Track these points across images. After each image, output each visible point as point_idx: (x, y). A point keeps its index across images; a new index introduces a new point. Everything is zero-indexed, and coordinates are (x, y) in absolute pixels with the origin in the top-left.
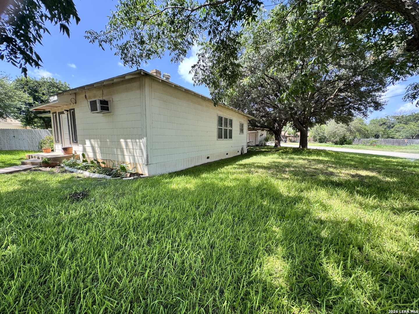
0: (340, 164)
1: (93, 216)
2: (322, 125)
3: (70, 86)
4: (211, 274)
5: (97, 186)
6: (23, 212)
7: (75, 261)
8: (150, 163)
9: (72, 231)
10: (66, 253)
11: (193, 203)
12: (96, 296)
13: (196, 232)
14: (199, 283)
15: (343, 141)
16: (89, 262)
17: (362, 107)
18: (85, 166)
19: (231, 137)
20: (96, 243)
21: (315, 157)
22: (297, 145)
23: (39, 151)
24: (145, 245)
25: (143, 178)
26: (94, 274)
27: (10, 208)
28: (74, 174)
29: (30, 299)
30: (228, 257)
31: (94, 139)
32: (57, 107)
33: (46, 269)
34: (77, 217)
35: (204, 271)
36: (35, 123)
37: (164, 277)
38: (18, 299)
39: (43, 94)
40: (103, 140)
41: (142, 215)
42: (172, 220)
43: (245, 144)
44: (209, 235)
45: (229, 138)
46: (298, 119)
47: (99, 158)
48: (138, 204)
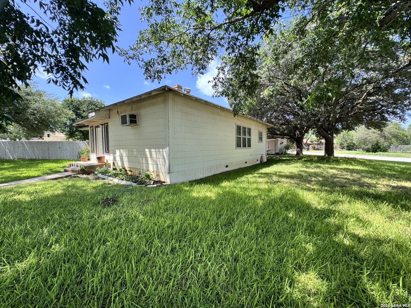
0: (375, 173)
1: (122, 221)
2: (350, 132)
3: (105, 104)
4: (236, 289)
5: (125, 192)
6: (64, 215)
7: (106, 265)
8: (171, 171)
9: (104, 235)
10: (98, 255)
11: (214, 212)
12: (125, 301)
13: (219, 243)
14: (224, 299)
15: (376, 148)
16: (118, 266)
17: (398, 111)
18: (115, 174)
19: (249, 146)
20: (124, 248)
21: (344, 166)
22: (322, 153)
23: (78, 160)
24: (169, 253)
25: (165, 185)
26: (123, 279)
27: (54, 210)
28: (105, 180)
29: (68, 298)
30: (254, 272)
31: (123, 149)
32: (94, 122)
33: (82, 270)
34: (108, 221)
35: (228, 286)
36: (76, 135)
37: (188, 288)
38: (59, 296)
39: (84, 111)
40: (130, 150)
41: (165, 222)
42: (194, 229)
43: (264, 153)
44: (232, 247)
45: (248, 147)
46: (322, 126)
47: (127, 166)
48: (161, 211)
